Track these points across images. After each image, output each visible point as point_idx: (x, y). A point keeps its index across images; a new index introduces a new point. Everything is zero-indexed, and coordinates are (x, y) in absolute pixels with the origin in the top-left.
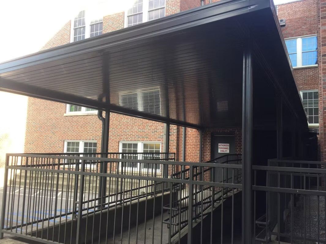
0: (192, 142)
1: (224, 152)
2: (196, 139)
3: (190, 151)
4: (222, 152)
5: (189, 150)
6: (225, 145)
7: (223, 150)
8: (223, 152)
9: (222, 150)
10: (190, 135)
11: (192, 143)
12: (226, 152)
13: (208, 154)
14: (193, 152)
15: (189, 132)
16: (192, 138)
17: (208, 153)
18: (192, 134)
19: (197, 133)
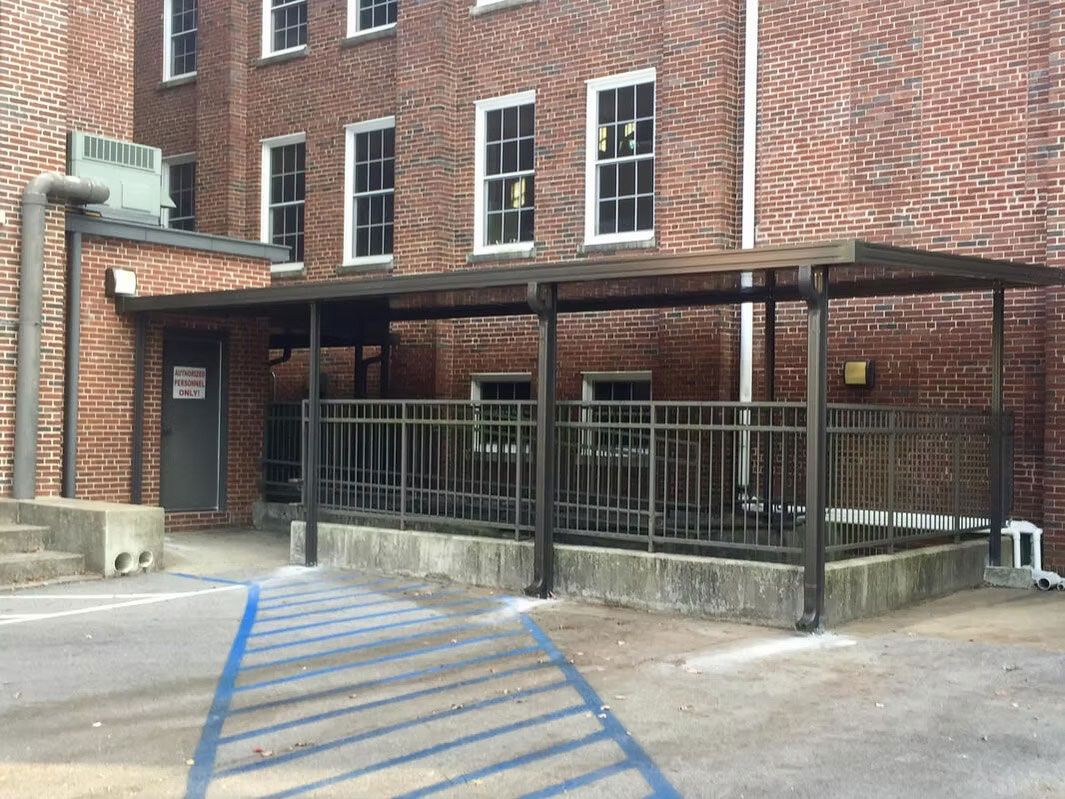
0: (96, 358)
1: (190, 397)
2: (112, 349)
3: (92, 394)
4: (184, 397)
5: (87, 391)
6: (192, 374)
7: (187, 388)
8: (186, 397)
9: (184, 388)
10: (89, 329)
11: (99, 361)
12: (197, 397)
13: (152, 405)
14: (101, 398)
15: (87, 317)
16: (100, 342)
17: (154, 399)
18: (97, 327)
19: (116, 325)
